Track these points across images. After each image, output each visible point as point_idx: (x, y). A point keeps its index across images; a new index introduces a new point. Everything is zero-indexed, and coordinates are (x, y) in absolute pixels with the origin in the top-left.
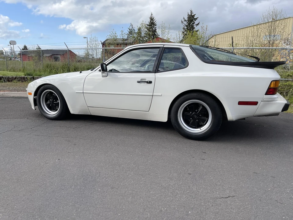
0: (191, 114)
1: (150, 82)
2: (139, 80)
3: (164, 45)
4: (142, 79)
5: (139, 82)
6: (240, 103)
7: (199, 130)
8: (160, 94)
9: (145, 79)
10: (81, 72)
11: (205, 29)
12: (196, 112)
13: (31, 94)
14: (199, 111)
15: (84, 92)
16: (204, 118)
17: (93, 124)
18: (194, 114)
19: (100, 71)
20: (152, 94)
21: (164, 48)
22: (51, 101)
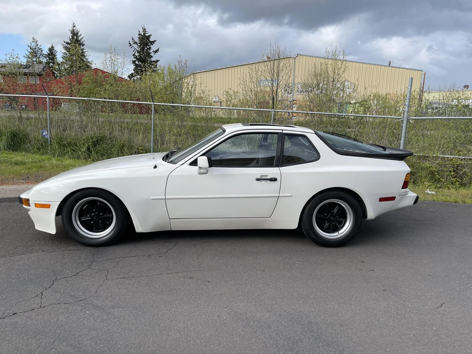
0: (327, 216)
1: (275, 180)
2: (259, 177)
4: (262, 176)
5: (258, 180)
6: (382, 200)
7: (337, 235)
8: (290, 195)
9: (267, 176)
10: (155, 167)
11: (183, 65)
12: (332, 213)
13: (48, 206)
14: (336, 210)
15: (167, 197)
16: (341, 219)
17: (175, 244)
18: (330, 216)
19: (191, 164)
20: (278, 195)
21: (284, 135)
22: (94, 215)
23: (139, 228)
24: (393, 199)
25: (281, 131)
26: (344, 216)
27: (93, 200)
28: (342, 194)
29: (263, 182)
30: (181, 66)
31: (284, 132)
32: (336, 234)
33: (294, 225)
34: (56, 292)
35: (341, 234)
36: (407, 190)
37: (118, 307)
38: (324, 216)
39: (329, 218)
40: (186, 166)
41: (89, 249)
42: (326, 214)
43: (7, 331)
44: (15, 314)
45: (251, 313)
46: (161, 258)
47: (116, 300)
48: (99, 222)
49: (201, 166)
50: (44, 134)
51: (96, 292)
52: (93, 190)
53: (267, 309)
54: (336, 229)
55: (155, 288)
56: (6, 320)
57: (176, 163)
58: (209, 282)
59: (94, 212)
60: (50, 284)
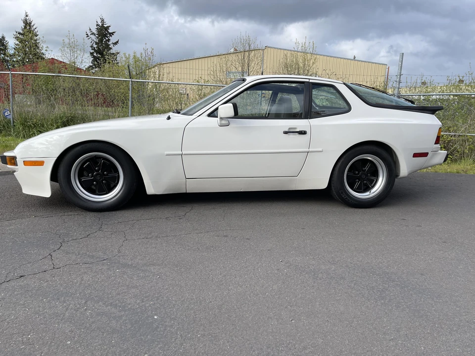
0: (358, 174)
1: (305, 133)
2: (287, 130)
3: (309, 79)
4: (290, 128)
5: (286, 133)
6: (416, 155)
7: (369, 195)
8: (321, 149)
9: (295, 128)
10: (169, 118)
11: (149, 53)
12: (363, 171)
13: (41, 163)
14: (366, 168)
15: (184, 153)
16: (373, 178)
17: (190, 208)
18: (362, 174)
19: (209, 115)
20: (307, 150)
21: (311, 84)
22: (96, 175)
23: (150, 190)
24: (425, 155)
25: (308, 80)
26: (375, 174)
27: (96, 157)
28: (374, 148)
29: (291, 136)
30: (147, 55)
31: (311, 81)
32: (368, 193)
33: (323, 185)
34: (67, 253)
35: (373, 193)
36: (438, 146)
37: (153, 265)
38: (355, 174)
39: (360, 176)
40: (204, 117)
41: (92, 214)
42: (357, 172)
43: (17, 294)
44: (22, 276)
45: (313, 266)
46: (182, 220)
47: (147, 258)
48: (103, 183)
49: (222, 117)
50: (6, 114)
51: (119, 252)
52: (96, 144)
53: (329, 262)
54: (367, 188)
55: (188, 246)
56: (12, 283)
57: (192, 115)
58: (248, 239)
59: (98, 171)
60: (58, 247)
